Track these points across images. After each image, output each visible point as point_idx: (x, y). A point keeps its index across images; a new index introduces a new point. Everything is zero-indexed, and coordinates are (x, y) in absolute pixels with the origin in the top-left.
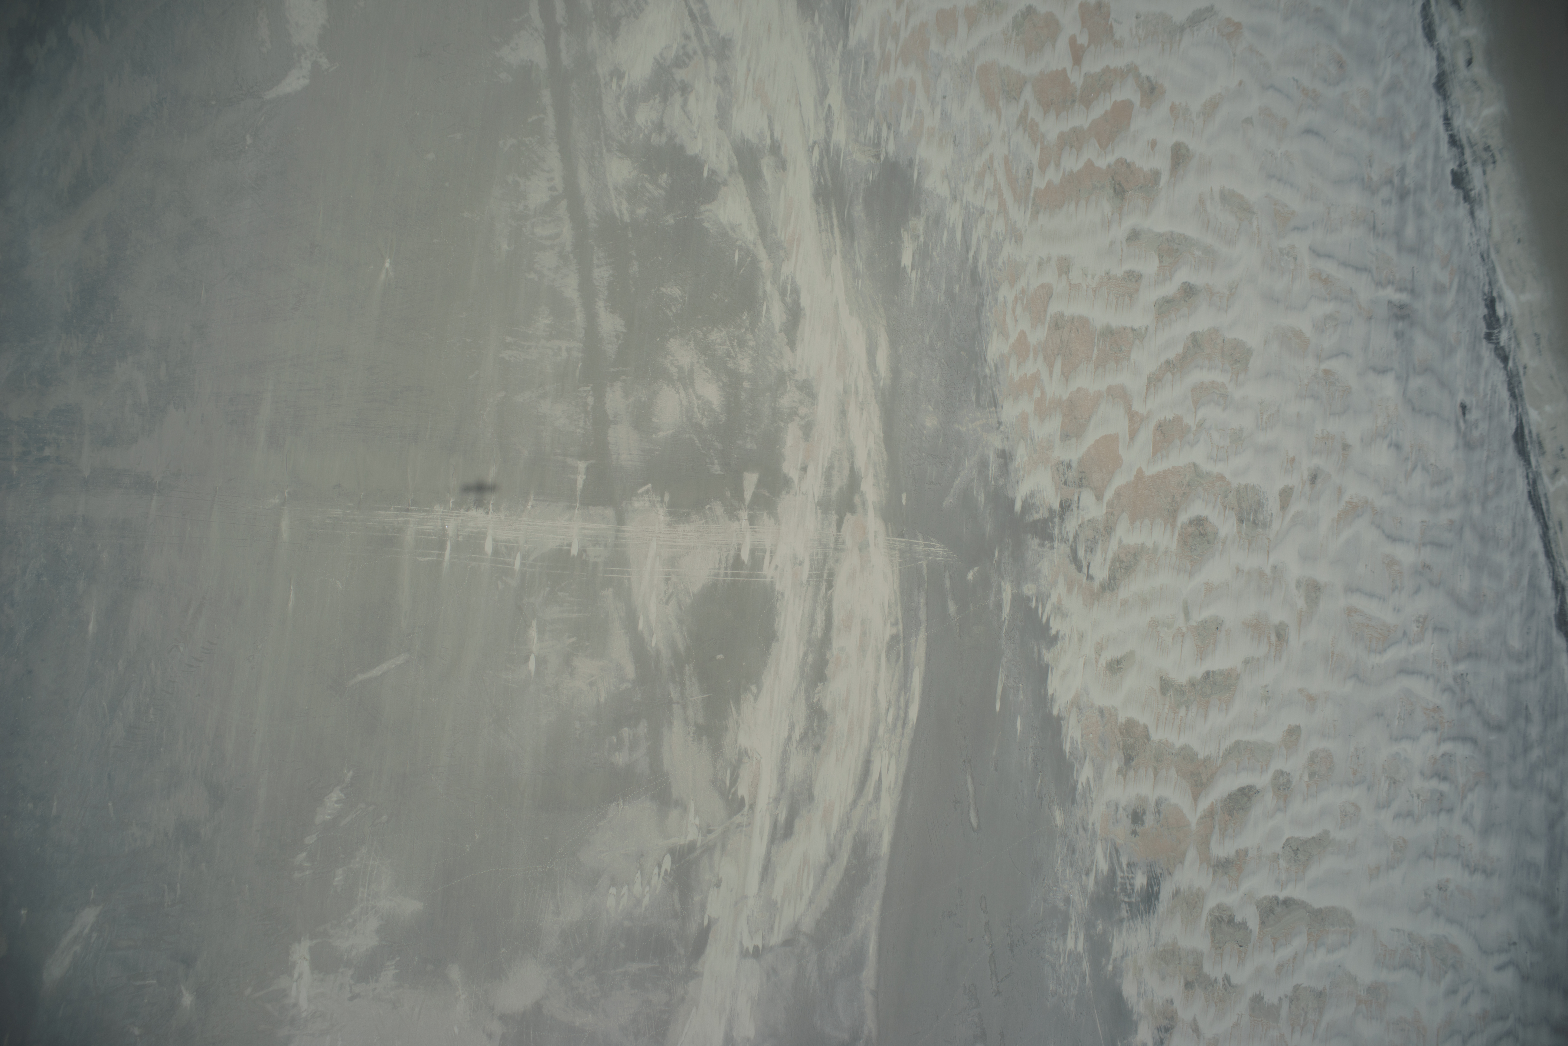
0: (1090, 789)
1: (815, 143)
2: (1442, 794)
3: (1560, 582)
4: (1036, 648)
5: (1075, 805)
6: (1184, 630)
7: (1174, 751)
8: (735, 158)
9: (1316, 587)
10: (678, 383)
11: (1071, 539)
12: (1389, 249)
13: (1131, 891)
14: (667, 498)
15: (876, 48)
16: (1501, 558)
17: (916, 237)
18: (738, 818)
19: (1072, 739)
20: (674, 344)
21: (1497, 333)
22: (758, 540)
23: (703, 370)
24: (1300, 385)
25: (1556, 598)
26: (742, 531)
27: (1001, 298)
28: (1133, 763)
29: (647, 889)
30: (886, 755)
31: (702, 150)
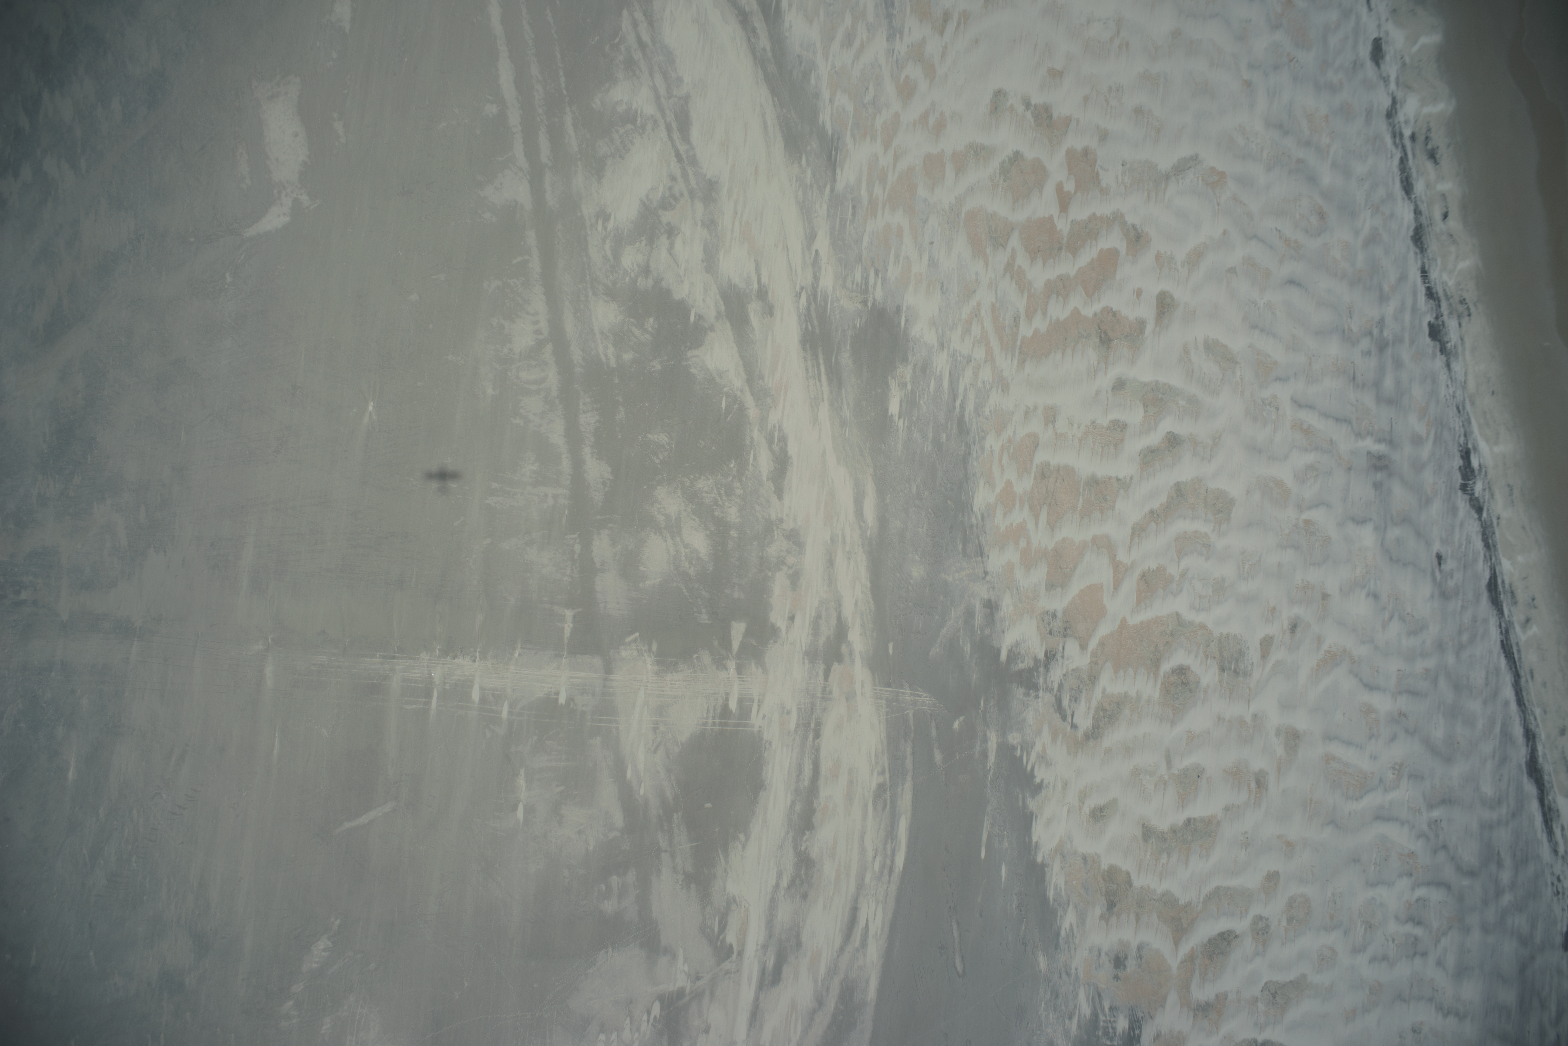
0: (1073, 934)
1: (802, 288)
2: (1416, 939)
3: (1531, 730)
4: (1021, 796)
5: (1059, 951)
6: (1166, 777)
7: (1155, 897)
8: (722, 303)
9: (1296, 735)
10: (666, 531)
11: (1056, 688)
12: (1368, 399)
13: (1113, 1035)
14: (654, 647)
15: (864, 193)
16: (1474, 706)
17: (903, 385)
18: (726, 965)
19: (1056, 885)
20: (661, 492)
21: (1472, 484)
22: (746, 690)
23: (691, 519)
24: (1281, 535)
25: (1527, 745)
26: (730, 681)
27: (987, 447)
28: (1116, 909)
29: (637, 1035)
30: (872, 902)
31: (689, 294)
